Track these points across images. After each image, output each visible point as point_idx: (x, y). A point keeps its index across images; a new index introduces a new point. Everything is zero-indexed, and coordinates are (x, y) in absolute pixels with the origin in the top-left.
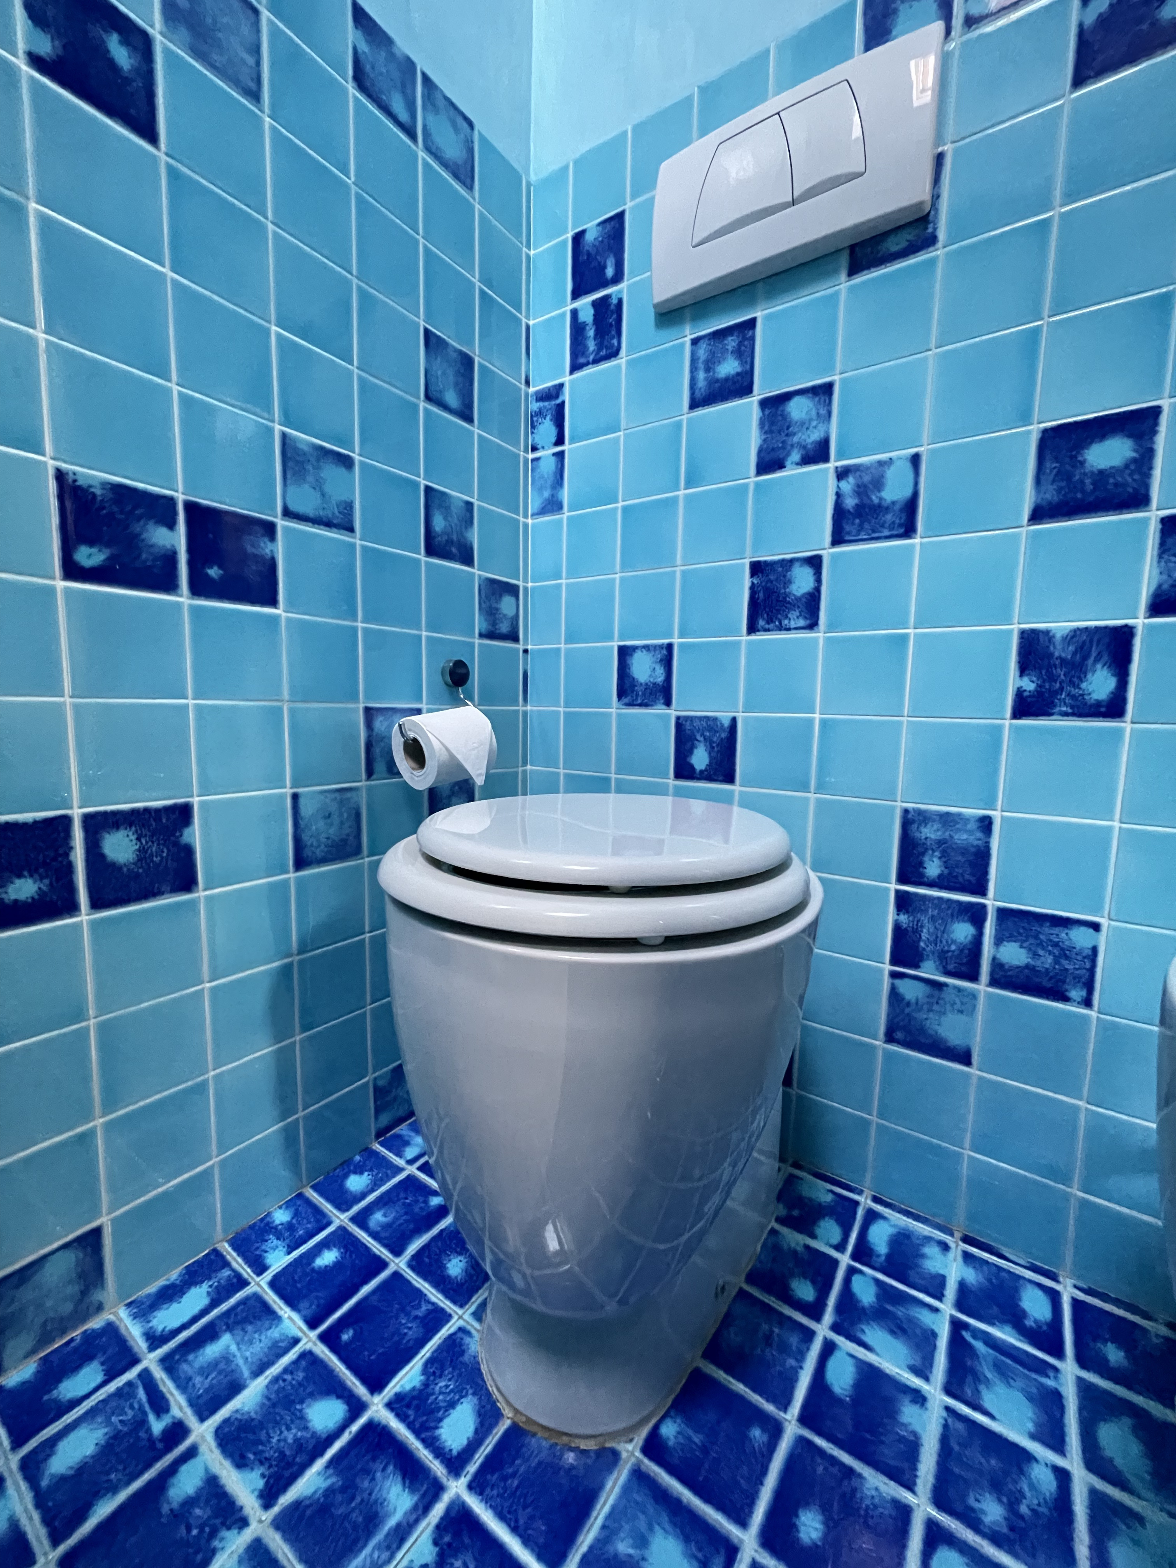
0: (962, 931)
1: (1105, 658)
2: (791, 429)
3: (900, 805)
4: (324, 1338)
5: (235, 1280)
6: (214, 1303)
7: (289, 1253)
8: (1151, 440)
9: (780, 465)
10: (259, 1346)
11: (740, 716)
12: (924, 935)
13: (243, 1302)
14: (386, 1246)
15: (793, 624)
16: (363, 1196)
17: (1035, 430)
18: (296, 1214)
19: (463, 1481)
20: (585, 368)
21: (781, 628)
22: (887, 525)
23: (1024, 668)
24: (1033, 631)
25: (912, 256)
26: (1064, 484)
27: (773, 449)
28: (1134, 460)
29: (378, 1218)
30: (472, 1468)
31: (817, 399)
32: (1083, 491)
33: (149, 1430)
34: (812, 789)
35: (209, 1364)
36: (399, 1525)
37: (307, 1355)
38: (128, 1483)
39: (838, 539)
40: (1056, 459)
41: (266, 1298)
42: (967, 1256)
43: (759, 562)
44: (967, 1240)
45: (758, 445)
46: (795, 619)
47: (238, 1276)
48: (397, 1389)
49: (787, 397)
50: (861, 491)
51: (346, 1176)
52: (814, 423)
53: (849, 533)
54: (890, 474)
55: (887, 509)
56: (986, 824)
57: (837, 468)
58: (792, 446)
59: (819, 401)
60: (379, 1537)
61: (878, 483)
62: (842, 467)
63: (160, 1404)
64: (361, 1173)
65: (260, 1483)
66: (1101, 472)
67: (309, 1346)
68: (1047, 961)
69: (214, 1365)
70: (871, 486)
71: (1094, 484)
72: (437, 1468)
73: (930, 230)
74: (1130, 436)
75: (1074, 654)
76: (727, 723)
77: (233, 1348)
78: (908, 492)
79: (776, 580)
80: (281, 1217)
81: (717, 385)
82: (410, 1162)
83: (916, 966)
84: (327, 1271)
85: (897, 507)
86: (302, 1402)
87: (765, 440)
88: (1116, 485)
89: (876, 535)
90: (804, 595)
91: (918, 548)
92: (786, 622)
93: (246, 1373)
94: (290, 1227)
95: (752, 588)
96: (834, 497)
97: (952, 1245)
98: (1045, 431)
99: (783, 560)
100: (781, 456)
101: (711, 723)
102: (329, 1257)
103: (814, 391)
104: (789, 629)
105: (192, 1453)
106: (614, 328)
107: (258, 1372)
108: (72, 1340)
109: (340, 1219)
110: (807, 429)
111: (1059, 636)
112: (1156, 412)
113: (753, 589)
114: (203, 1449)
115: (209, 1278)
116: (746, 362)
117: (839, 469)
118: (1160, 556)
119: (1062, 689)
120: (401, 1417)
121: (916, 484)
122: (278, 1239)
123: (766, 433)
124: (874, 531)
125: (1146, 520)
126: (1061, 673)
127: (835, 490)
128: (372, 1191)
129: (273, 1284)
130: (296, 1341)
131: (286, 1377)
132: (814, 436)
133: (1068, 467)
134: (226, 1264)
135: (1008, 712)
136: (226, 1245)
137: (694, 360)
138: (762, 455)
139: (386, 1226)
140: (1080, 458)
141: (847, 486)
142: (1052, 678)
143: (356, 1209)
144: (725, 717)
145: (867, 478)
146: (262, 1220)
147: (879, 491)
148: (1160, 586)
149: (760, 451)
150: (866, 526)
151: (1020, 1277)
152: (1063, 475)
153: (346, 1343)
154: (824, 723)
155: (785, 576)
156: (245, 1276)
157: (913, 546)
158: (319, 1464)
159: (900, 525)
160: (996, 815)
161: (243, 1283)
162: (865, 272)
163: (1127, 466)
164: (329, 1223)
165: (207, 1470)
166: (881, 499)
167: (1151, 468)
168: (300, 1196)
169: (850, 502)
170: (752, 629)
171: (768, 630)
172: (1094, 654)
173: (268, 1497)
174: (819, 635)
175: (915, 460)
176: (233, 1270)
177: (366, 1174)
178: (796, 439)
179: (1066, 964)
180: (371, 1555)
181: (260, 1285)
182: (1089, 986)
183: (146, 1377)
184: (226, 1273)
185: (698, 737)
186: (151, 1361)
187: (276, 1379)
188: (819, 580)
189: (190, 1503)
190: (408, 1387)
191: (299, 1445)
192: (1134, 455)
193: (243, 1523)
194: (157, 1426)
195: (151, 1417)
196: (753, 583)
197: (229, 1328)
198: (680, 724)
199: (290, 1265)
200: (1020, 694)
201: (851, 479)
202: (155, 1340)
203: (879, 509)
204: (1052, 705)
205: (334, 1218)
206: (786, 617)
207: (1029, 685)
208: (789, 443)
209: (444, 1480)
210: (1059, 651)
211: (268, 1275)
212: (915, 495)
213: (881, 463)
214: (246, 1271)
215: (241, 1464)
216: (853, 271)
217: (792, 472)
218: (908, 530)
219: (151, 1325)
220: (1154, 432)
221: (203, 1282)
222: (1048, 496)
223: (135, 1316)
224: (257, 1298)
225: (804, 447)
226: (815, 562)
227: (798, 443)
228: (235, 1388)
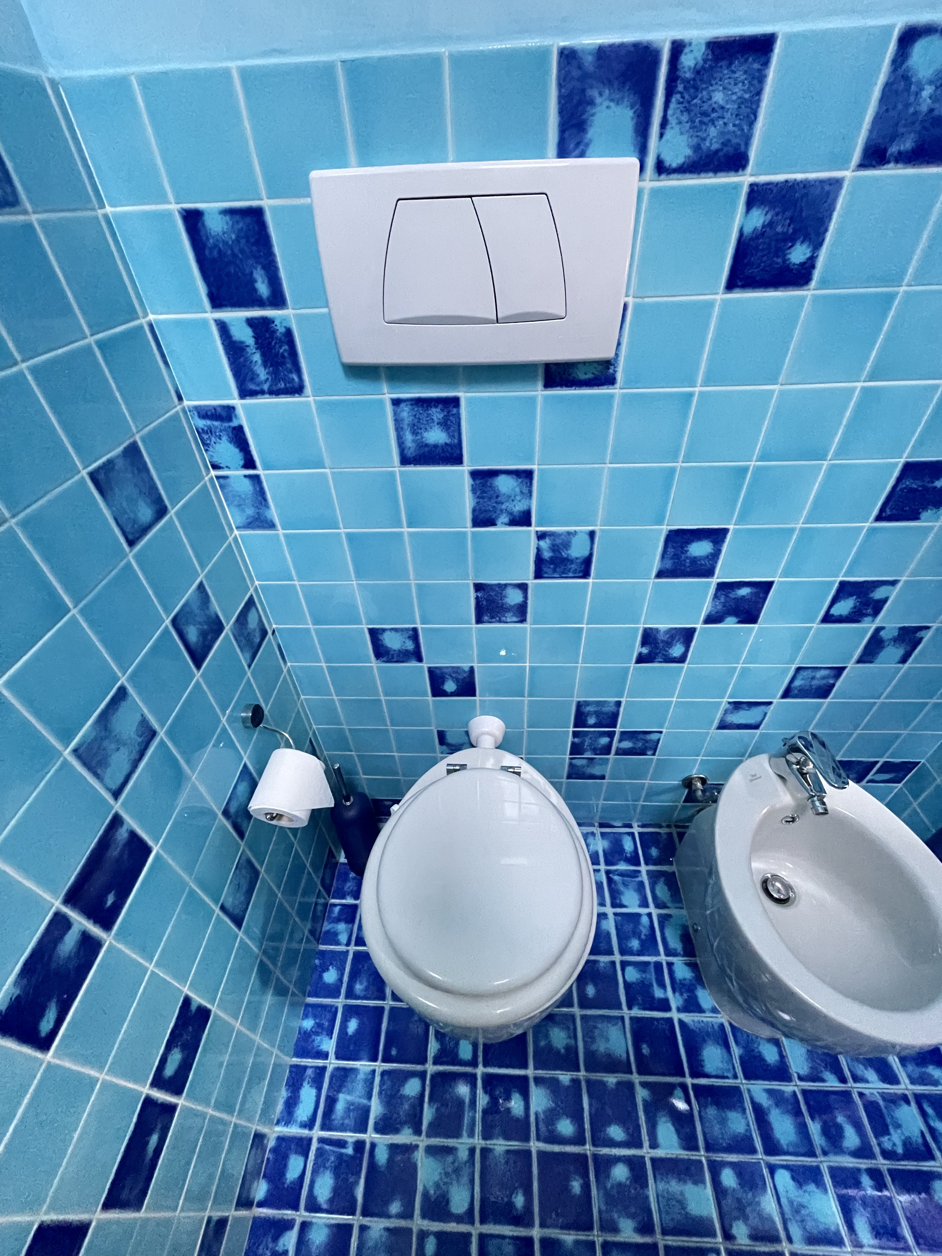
0: (604, 740)
1: (682, 640)
2: (499, 499)
3: (576, 699)
4: (384, 1060)
5: (318, 1071)
6: (319, 1089)
7: (331, 1038)
8: (721, 546)
9: (492, 523)
10: (359, 1087)
11: (475, 665)
12: (586, 744)
13: (332, 1076)
14: (375, 999)
15: (508, 620)
16: (341, 980)
17: (665, 529)
18: (315, 1017)
19: (481, 1066)
20: (259, 396)
21: (500, 621)
22: (572, 570)
23: (644, 643)
24: (650, 629)
25: (596, 388)
26: (676, 561)
27: (486, 511)
28: (711, 554)
29: (359, 987)
30: (480, 1059)
31: (520, 480)
32: (684, 565)
33: (347, 1155)
34: (526, 695)
35: (345, 1112)
36: (470, 1100)
37: (383, 1073)
38: (360, 1177)
39: (538, 575)
40: (674, 548)
41: (341, 1066)
42: (603, 834)
43: (481, 584)
44: (602, 825)
45: (472, 506)
46: (509, 617)
47: (317, 1068)
48: (433, 1055)
49: (494, 473)
50: (554, 548)
51: (321, 977)
52: (518, 498)
53: (546, 573)
54: (575, 541)
55: (572, 561)
56: (618, 704)
57: (537, 532)
58: (501, 510)
59: (522, 482)
60: (467, 1108)
61: (567, 545)
62: (541, 531)
63: (342, 1144)
64: (328, 969)
65: (410, 1131)
66: (695, 558)
67: (381, 1069)
68: (640, 744)
69: (348, 1110)
70: (561, 547)
71: (690, 562)
72: (469, 1069)
73: (611, 371)
74: (712, 542)
75: (668, 638)
76: (467, 669)
77: (349, 1098)
78: (586, 553)
79: (496, 595)
80: (308, 1024)
81: (427, 449)
82: (348, 944)
83: (582, 754)
84: (358, 1032)
85: (579, 561)
86: (399, 1091)
87: (478, 503)
88: (702, 565)
89: (564, 575)
90: (515, 605)
91: (591, 585)
92: (504, 618)
93: (365, 1101)
94: (319, 1025)
95: (477, 598)
96: (536, 551)
97: (595, 831)
98: (670, 531)
99: (499, 584)
100: (493, 517)
101: (457, 670)
102: (353, 1025)
103: (516, 473)
104: (507, 622)
105: (373, 1146)
106: (288, 360)
107: (370, 1097)
108: (268, 1159)
109: (340, 1002)
110: (513, 501)
111: (662, 631)
112: (726, 531)
113: (478, 600)
114: (376, 1141)
115: (303, 1080)
116: (453, 436)
117: (539, 533)
118: (713, 599)
119: (660, 652)
120: (442, 1064)
121: (592, 549)
122: (318, 1035)
123: (478, 497)
124: (563, 573)
125: (710, 583)
126: (661, 645)
127: (536, 546)
128: (342, 975)
129: (338, 1058)
130: (374, 1072)
131: (383, 1088)
132: (518, 507)
133: (679, 552)
134: (305, 1068)
135: (634, 661)
136: (294, 1059)
137: (398, 421)
138: (477, 513)
139: (367, 989)
140: (686, 549)
141: (545, 544)
142: (657, 648)
143: (343, 990)
144: (466, 666)
145: (558, 541)
146: (300, 1033)
147: (567, 550)
148: (710, 613)
149: (474, 511)
150: (558, 569)
151: (620, 833)
152: (676, 556)
153: (397, 1055)
154: (531, 668)
155: (501, 594)
156: (321, 1065)
157: (588, 583)
158: (426, 1105)
159: (580, 571)
160: (623, 700)
161: (324, 1069)
162: (559, 388)
163: (707, 557)
164: (337, 1008)
165: (385, 1145)
166: (568, 555)
167: (718, 558)
168: (308, 1005)
169: (547, 555)
170: (479, 621)
171: (492, 622)
172: (677, 639)
173: (418, 1132)
174: (527, 626)
175: (592, 534)
176: (312, 1067)
177: (330, 968)
178: (504, 507)
179: (647, 744)
180: (469, 1116)
181: (332, 1063)
182: (655, 750)
183: (321, 1140)
184: (309, 1072)
185: (447, 676)
186: (317, 1133)
187: (380, 1093)
188: (526, 597)
189: (390, 1160)
190: (436, 1051)
191: (413, 1106)
192: (712, 551)
193: (417, 1146)
194: (349, 1151)
195: (343, 1151)
196: (477, 596)
197: (339, 1091)
198: (431, 671)
199: (338, 1043)
200: (640, 654)
201: (547, 540)
202: (310, 1124)
203: (567, 561)
204: (655, 658)
205: (336, 1004)
206: (504, 616)
207: (645, 651)
208: (499, 508)
209: (474, 1071)
210: (661, 637)
211: (332, 1055)
212: (591, 555)
213: (569, 533)
214: (320, 1062)
215: (396, 1131)
216: (548, 384)
217: (501, 528)
218: (586, 574)
219: (299, 1121)
220: (723, 541)
221: (302, 1085)
222: (667, 566)
223: (287, 1124)
224: (337, 1069)
225: (511, 514)
226: (523, 587)
227: (506, 510)
228: (366, 1111)
